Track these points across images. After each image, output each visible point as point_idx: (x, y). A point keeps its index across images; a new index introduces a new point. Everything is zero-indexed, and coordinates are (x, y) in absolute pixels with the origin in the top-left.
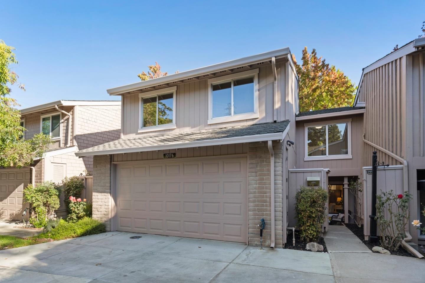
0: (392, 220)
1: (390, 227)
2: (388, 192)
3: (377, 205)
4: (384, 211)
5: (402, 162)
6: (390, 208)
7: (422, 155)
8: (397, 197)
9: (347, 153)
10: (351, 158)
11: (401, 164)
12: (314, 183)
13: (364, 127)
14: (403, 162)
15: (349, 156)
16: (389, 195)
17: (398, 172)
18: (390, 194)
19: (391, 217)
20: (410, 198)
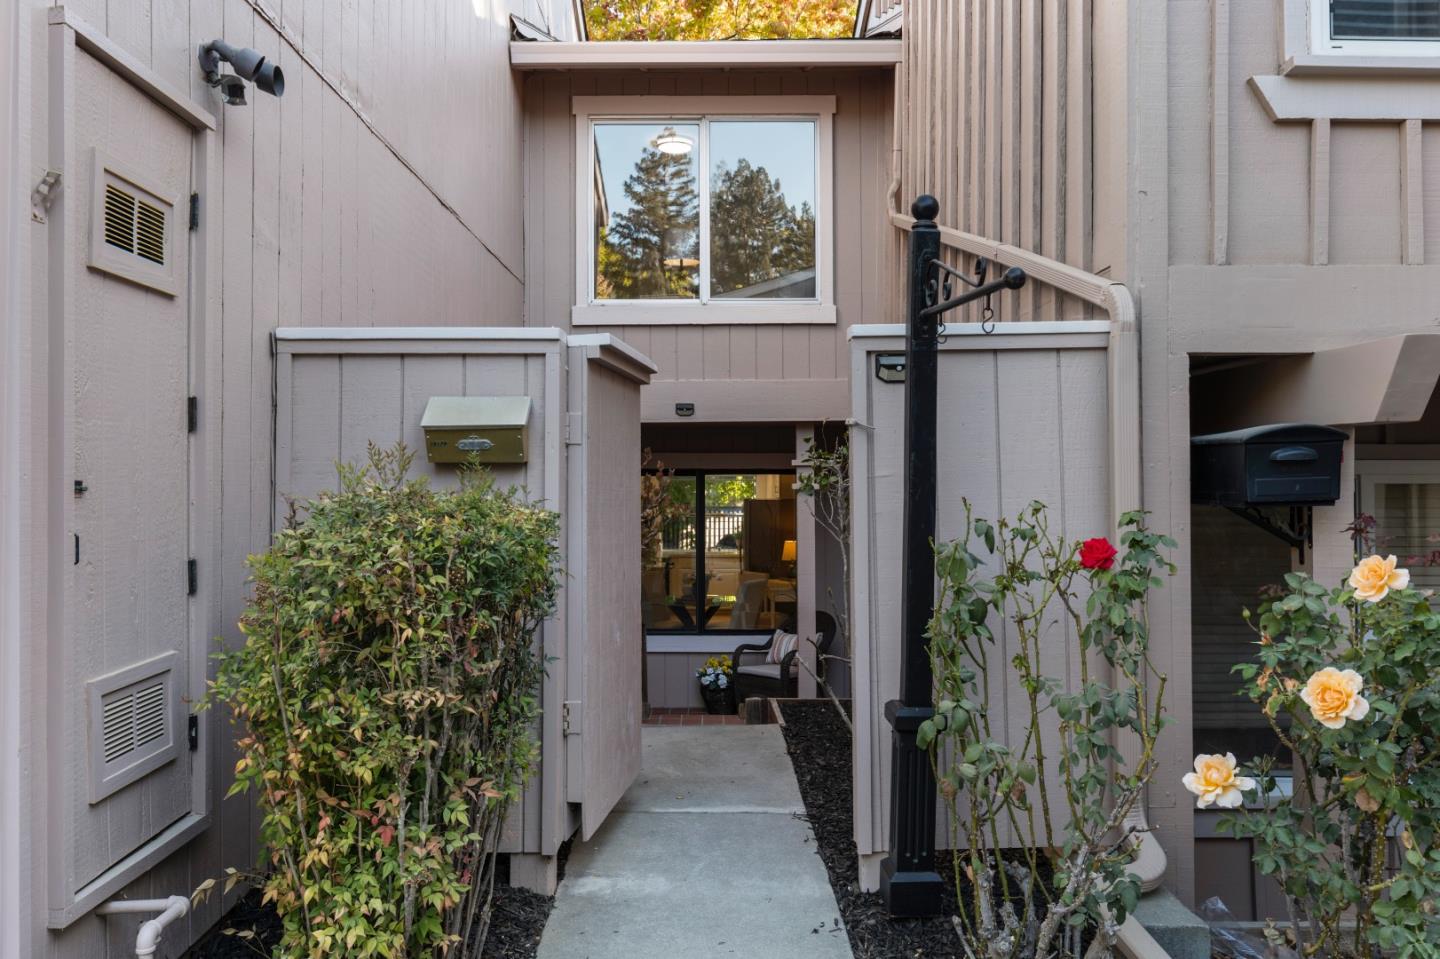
0: (1038, 741)
1: (1029, 810)
2: (1013, 523)
3: (938, 627)
4: (984, 669)
5: (1097, 300)
6: (1024, 649)
7: (1220, 255)
8: (1078, 558)
9: (808, 290)
10: (834, 322)
11: (1092, 310)
12: (483, 451)
13: (896, 147)
14: (1109, 297)
15: (820, 308)
16: (1020, 545)
17: (1079, 370)
18: (1028, 536)
19: (1034, 723)
20: (1160, 562)
